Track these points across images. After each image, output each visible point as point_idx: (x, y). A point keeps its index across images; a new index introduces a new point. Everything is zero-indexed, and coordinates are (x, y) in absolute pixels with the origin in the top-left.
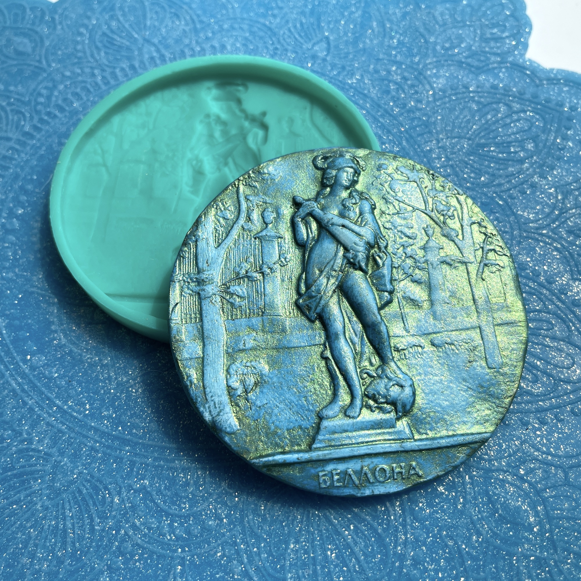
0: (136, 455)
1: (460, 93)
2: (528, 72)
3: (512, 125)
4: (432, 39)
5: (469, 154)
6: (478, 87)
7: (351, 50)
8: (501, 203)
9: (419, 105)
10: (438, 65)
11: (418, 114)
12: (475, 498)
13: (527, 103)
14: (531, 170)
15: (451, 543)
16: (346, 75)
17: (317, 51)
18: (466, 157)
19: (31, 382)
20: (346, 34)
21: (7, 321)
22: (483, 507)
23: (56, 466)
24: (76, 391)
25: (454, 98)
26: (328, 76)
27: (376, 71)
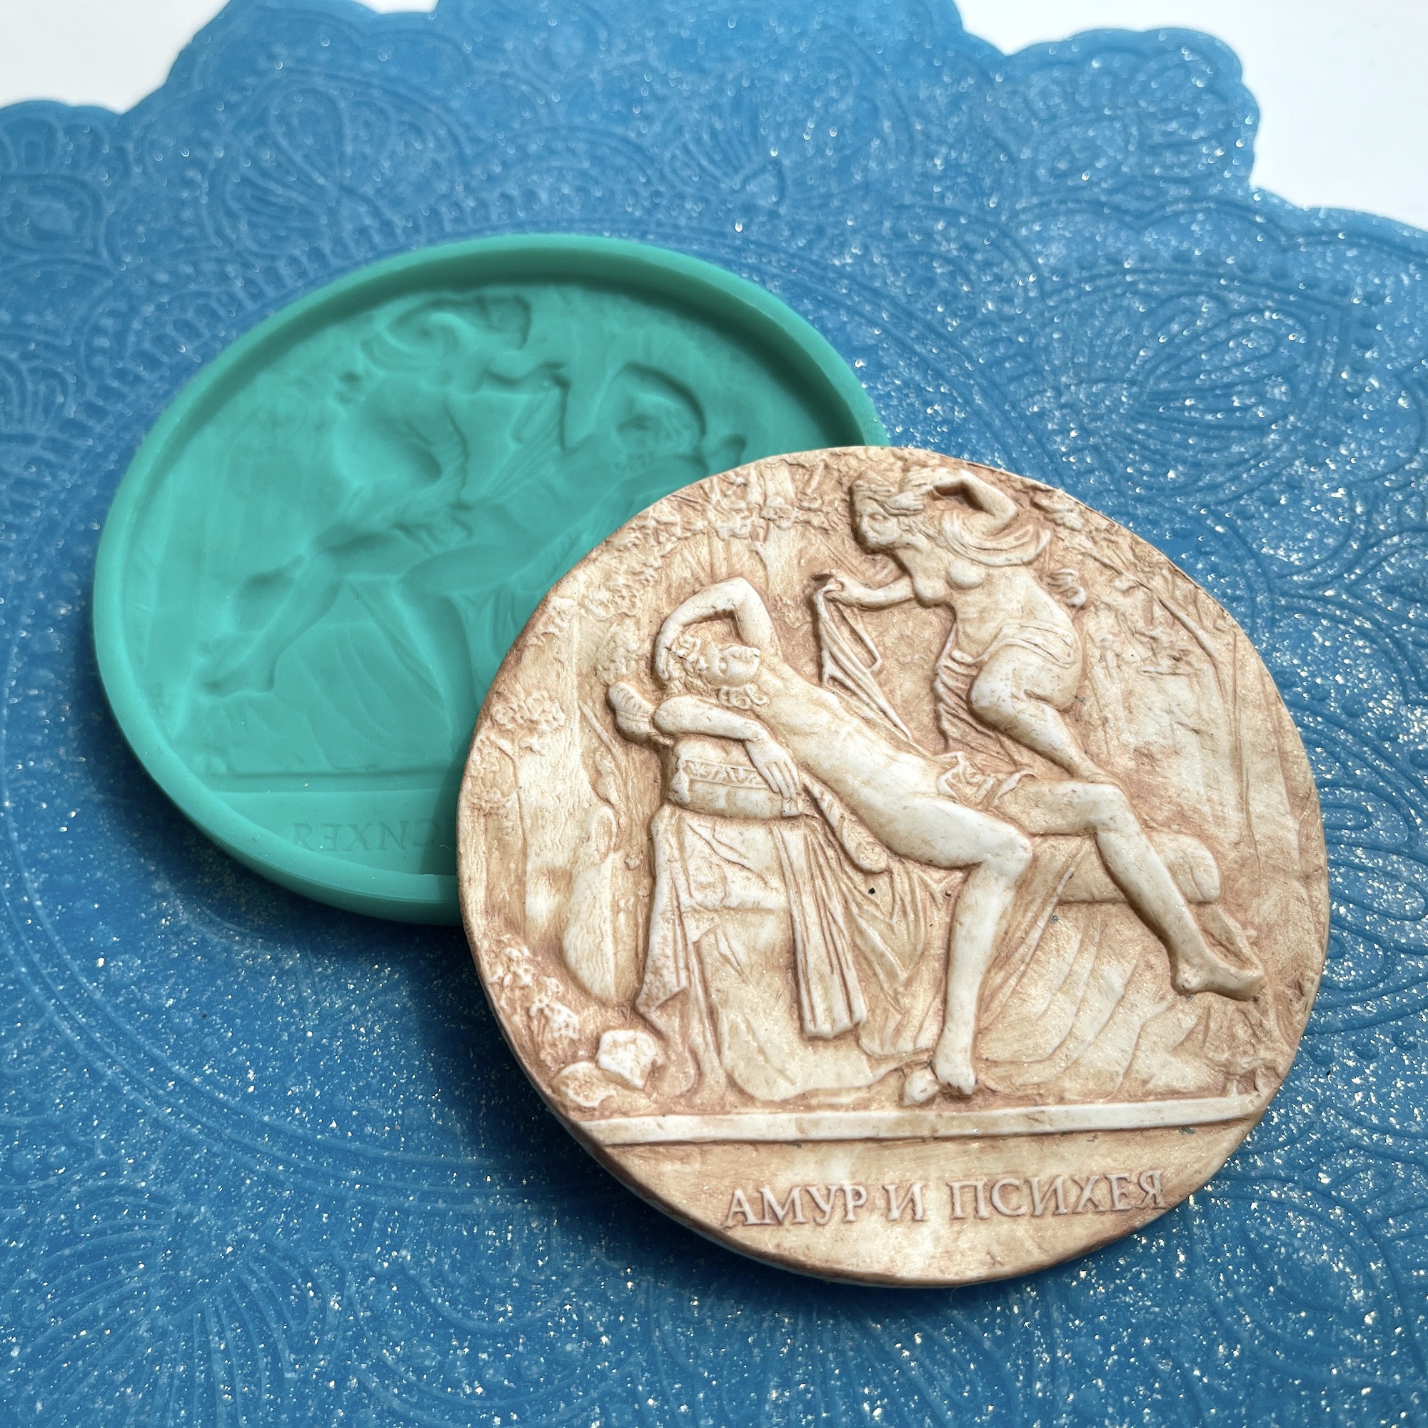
0: (376, 1188)
1: (1100, 276)
2: (1259, 219)
3: (1231, 344)
4: (1026, 154)
5: (1134, 417)
6: (1143, 259)
7: (834, 186)
8: (1219, 529)
9: (1007, 309)
10: (1045, 213)
11: (1005, 330)
12: (1217, 1252)
13: (1264, 291)
14: (1284, 448)
15: (1164, 1366)
16: (827, 248)
17: (753, 194)
18: (1127, 425)
19: (107, 1018)
20: (820, 151)
21: (44, 876)
22: (1237, 1272)
23: (181, 1226)
24: (221, 1038)
25: (1088, 288)
26: (785, 252)
27: (900, 234)
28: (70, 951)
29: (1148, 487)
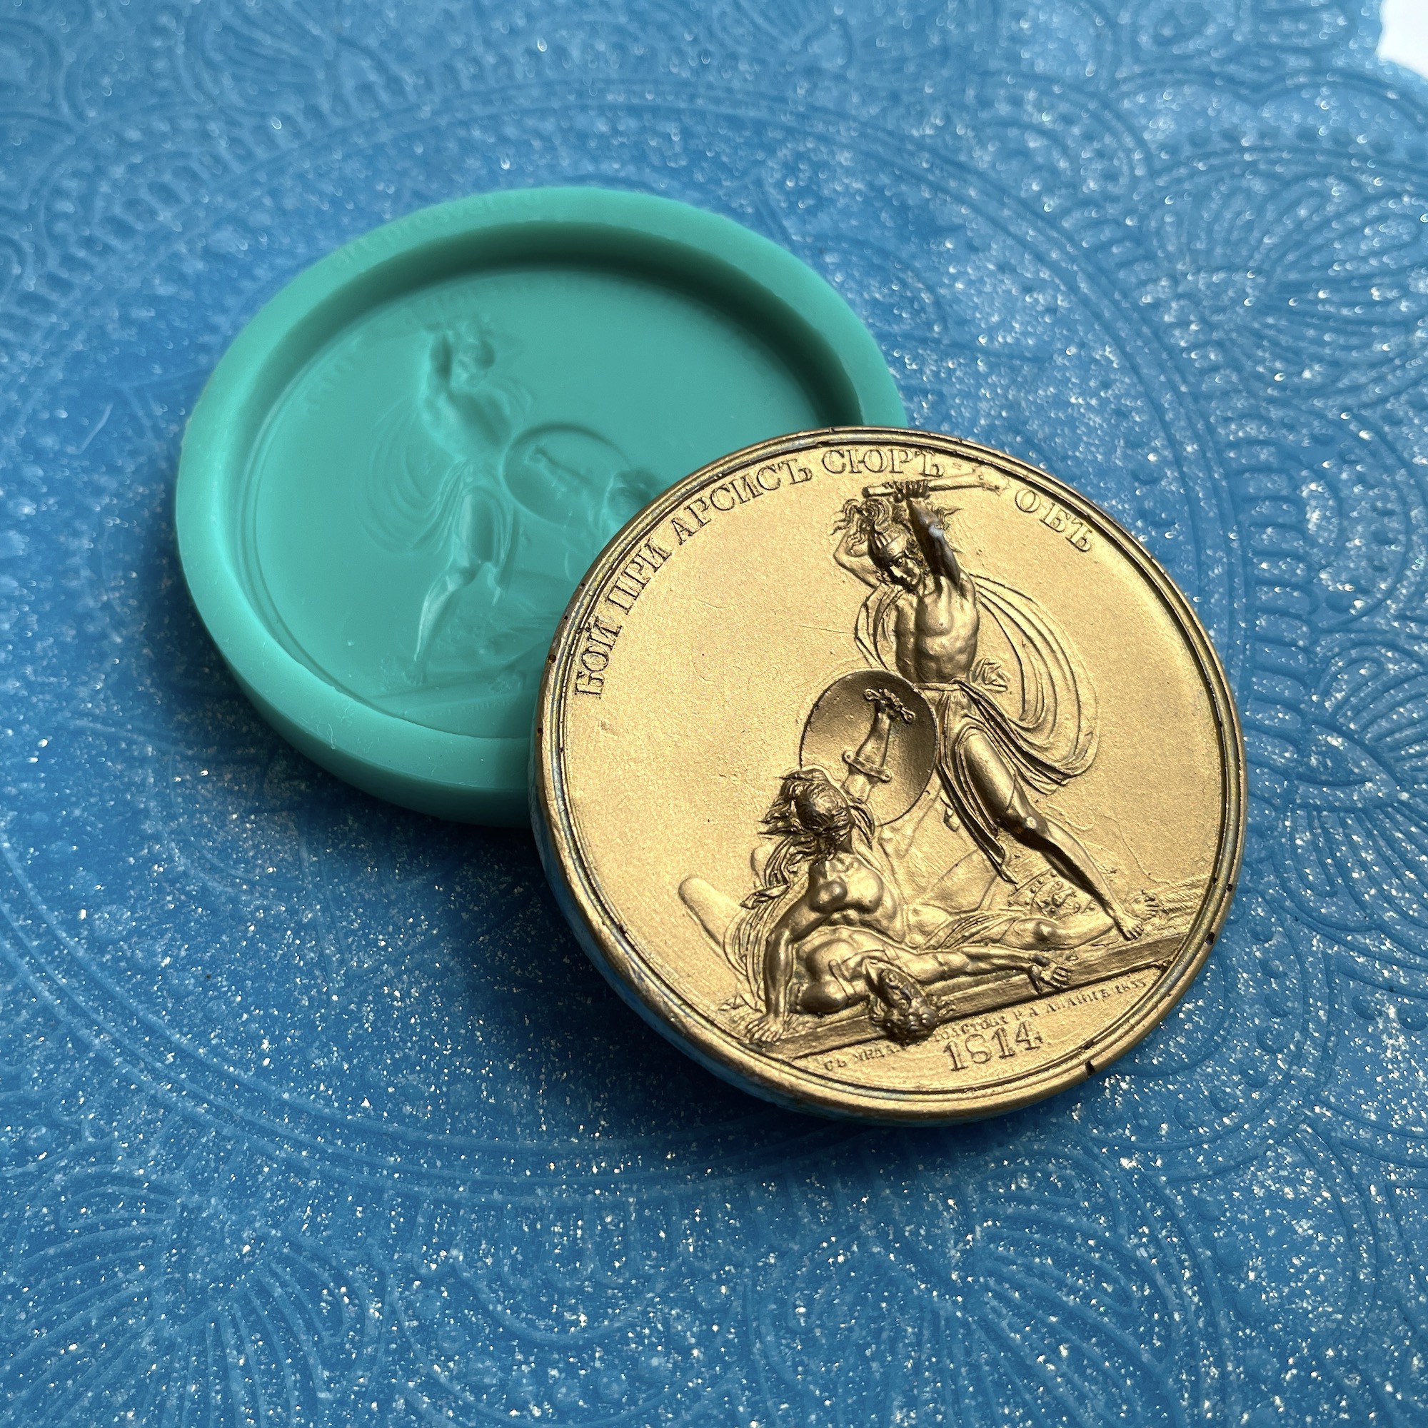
1: (1214, 154)
2: (1391, 95)
3: (1367, 231)
4: (1125, 18)
5: (1262, 309)
6: (1263, 135)
7: (909, 49)
8: (1364, 435)
9: (1113, 189)
10: (1150, 82)
11: (1112, 210)
13: (1400, 174)
15: (1351, 1381)
16: (904, 117)
17: (816, 56)
18: (1254, 319)
19: (93, 982)
20: (890, 10)
21: (13, 814)
23: (189, 1223)
24: (228, 1003)
25: (1201, 166)
26: (855, 119)
27: (985, 103)
28: (46, 900)
29: (1281, 387)
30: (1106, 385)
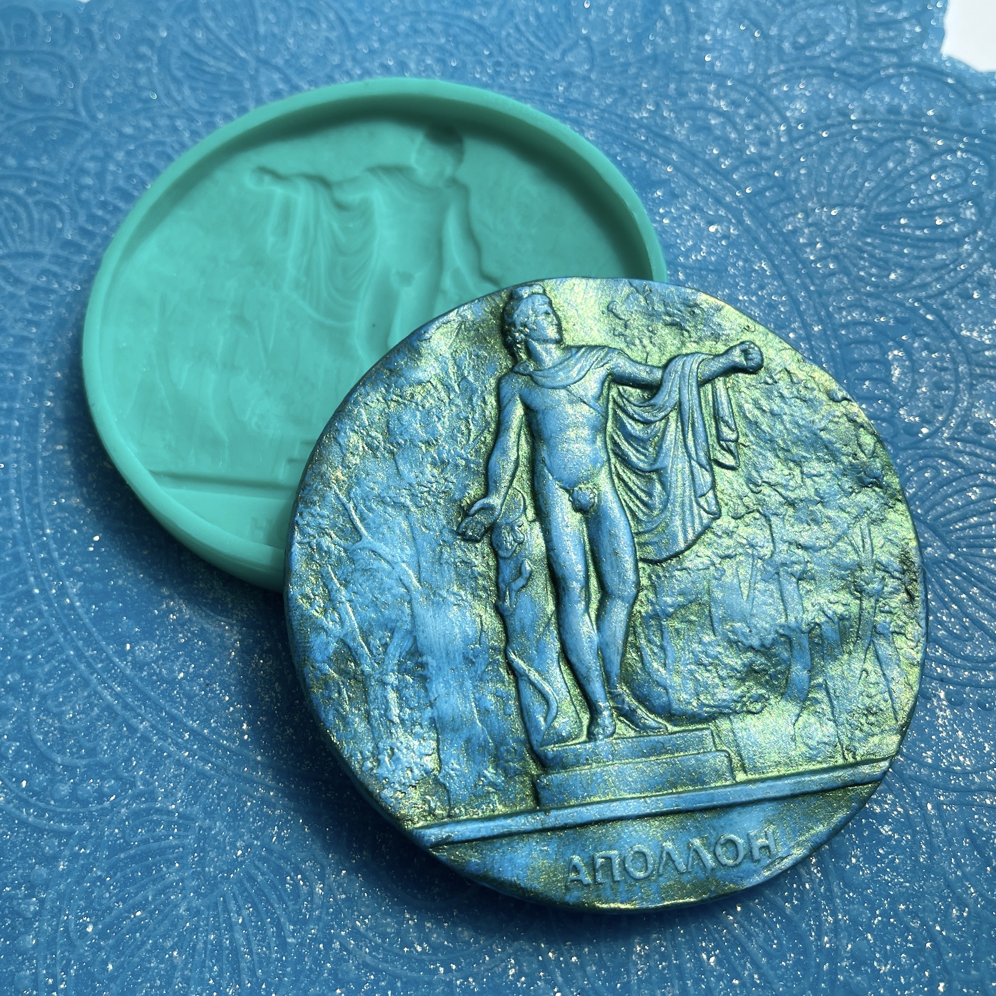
1: (833, 125)
2: (950, 81)
3: (933, 177)
4: (774, 31)
5: (863, 233)
6: (865, 112)
7: (631, 58)
8: (929, 317)
9: (766, 152)
10: (791, 77)
11: (764, 167)
13: (955, 136)
14: (975, 256)
15: (915, 924)
16: (628, 105)
17: (571, 63)
18: (859, 239)
19: (136, 687)
20: (618, 29)
21: (80, 584)
22: (964, 857)
23: (204, 837)
24: (221, 701)
25: (824, 135)
26: (597, 108)
27: (682, 94)
28: (104, 639)
29: (875, 285)
30: (762, 287)
